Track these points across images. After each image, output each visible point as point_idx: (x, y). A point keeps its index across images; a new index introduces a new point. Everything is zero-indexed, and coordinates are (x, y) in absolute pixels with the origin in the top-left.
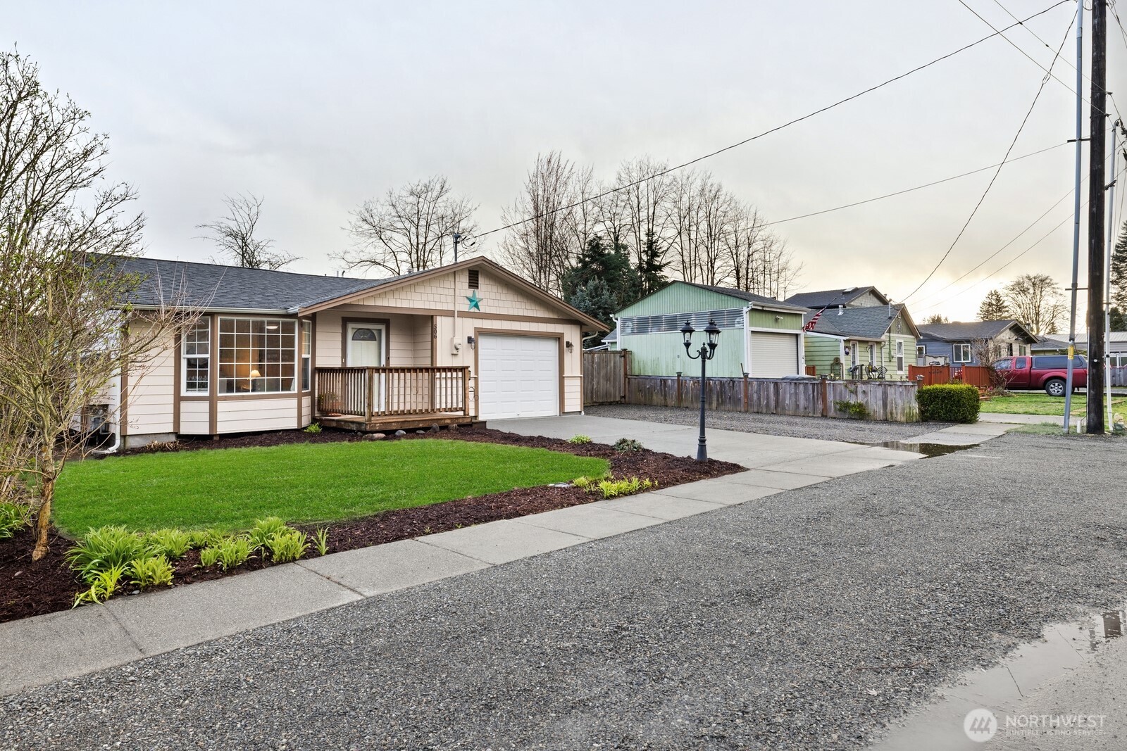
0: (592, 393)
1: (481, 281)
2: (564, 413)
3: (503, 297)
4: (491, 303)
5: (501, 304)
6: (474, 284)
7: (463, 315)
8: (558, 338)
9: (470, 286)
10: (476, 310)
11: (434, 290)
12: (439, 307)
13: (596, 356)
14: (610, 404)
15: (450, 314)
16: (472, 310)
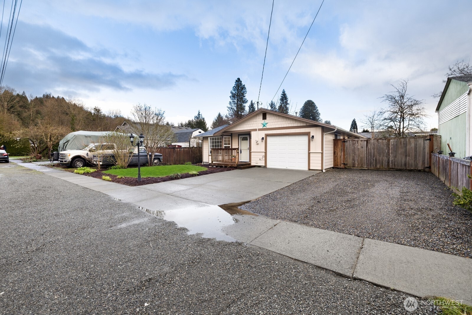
0: (388, 163)
1: (267, 116)
2: (309, 169)
3: (277, 120)
4: (271, 124)
5: (276, 123)
6: (264, 118)
7: (260, 130)
8: (308, 134)
9: (263, 119)
10: (265, 128)
11: (250, 123)
12: (252, 128)
13: (391, 141)
14: (411, 171)
15: (255, 130)
16: (264, 128)
